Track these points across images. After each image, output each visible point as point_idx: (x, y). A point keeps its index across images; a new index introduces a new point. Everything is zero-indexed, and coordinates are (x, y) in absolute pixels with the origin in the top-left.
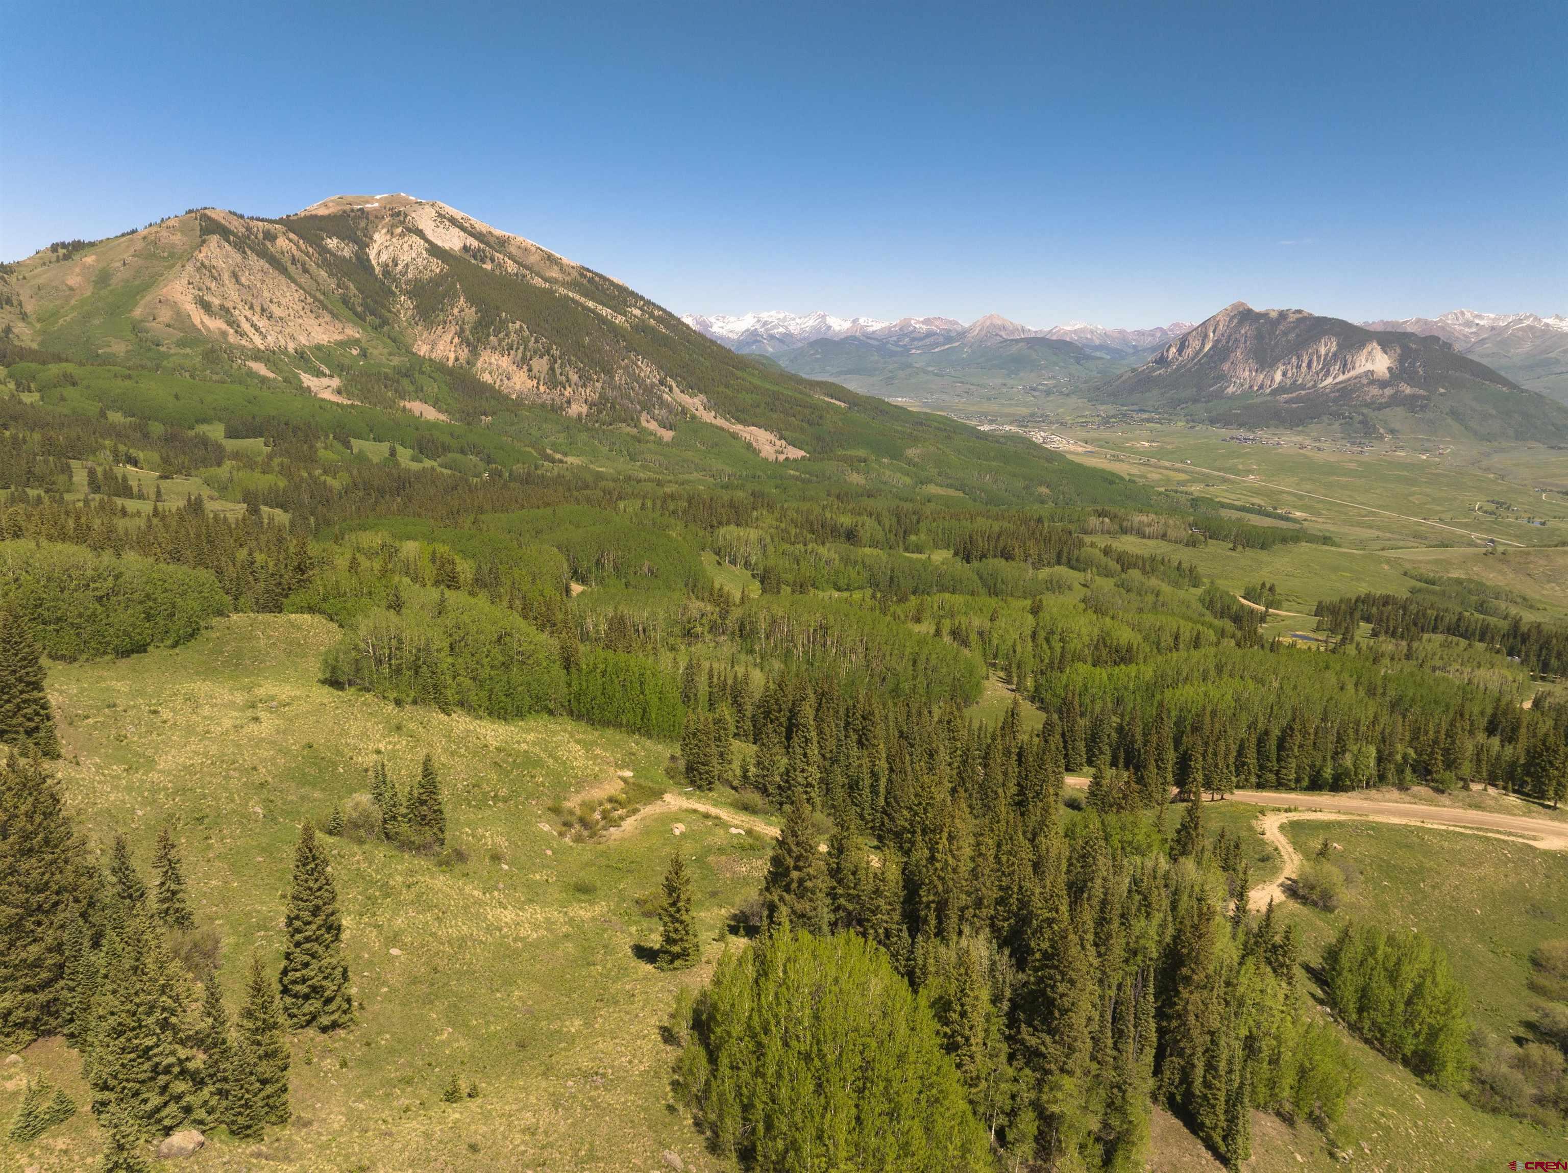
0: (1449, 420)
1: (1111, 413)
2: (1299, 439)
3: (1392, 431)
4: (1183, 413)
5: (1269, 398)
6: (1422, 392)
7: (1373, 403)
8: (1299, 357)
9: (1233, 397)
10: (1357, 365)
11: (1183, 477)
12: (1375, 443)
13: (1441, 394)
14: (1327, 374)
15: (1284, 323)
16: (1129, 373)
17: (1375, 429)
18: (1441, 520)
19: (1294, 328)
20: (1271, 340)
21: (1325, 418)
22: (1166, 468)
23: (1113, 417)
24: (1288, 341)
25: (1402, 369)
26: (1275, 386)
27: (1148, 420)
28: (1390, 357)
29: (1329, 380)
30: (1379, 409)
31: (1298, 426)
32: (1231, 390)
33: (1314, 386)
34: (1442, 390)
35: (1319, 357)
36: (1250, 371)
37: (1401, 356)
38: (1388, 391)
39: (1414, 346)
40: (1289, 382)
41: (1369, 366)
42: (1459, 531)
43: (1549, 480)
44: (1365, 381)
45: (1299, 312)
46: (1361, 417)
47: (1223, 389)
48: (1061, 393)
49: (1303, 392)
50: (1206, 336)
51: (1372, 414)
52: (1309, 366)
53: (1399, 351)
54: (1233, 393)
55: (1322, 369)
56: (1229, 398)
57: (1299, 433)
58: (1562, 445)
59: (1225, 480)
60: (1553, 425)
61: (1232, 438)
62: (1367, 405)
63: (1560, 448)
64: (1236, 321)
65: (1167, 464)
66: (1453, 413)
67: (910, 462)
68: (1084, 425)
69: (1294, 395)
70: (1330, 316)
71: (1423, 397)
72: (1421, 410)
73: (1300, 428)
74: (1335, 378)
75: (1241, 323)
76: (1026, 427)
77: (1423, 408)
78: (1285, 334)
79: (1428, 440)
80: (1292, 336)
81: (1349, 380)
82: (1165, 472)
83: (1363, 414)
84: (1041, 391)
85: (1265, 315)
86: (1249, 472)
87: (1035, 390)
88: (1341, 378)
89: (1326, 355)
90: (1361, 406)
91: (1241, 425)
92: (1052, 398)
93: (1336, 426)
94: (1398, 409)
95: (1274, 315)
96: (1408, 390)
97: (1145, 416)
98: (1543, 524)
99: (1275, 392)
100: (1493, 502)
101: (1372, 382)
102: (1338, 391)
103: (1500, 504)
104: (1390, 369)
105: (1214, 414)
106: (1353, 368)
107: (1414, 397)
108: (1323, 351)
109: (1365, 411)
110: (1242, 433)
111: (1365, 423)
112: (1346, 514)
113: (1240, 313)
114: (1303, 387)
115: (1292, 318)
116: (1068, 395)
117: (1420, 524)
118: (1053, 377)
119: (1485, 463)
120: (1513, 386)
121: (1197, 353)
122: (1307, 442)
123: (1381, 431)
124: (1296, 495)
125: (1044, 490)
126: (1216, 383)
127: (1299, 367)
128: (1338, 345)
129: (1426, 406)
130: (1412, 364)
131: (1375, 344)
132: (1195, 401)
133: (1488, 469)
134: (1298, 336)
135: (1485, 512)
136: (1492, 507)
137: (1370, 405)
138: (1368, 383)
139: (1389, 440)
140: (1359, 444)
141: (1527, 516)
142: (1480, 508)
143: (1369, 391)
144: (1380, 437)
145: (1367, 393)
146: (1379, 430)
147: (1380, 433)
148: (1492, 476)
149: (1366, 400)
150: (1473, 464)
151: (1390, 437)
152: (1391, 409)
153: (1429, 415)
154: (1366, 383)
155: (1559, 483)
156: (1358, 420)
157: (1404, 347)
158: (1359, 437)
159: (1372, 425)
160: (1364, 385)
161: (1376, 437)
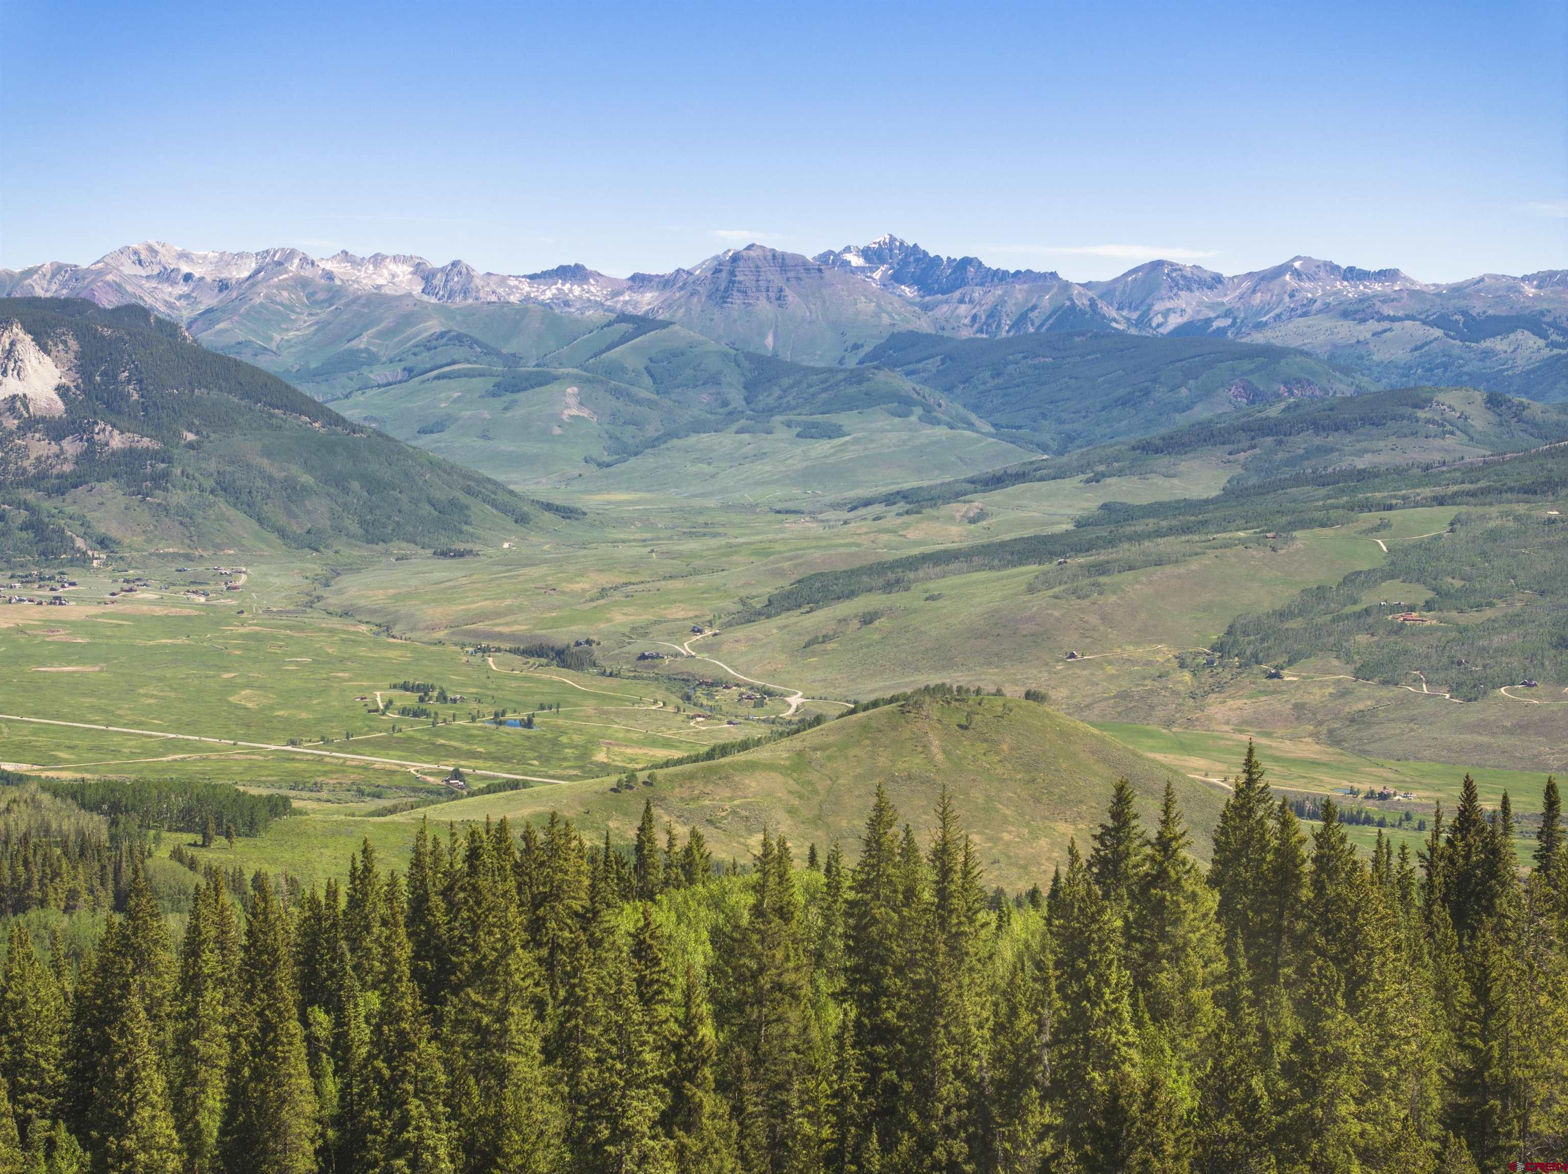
0: (222, 505)
3: (103, 543)
6: (146, 442)
7: (42, 476)
12: (73, 574)
13: (191, 446)
17: (66, 543)
18: (326, 741)
25: (89, 389)
28: (57, 362)
30: (61, 491)
34: (191, 437)
37: (80, 356)
38: (71, 447)
39: (107, 332)
41: (13, 386)
42: (381, 761)
43: (480, 626)
44: (12, 423)
46: (23, 515)
51: (48, 505)
53: (74, 345)
58: (461, 546)
60: (431, 503)
62: (28, 483)
63: (460, 554)
66: (224, 487)
71: (155, 456)
72: (157, 487)
77: (161, 480)
79: (188, 558)
83: (27, 506)
90: (20, 484)
94: (106, 486)
96: (117, 441)
98: (529, 724)
100: (405, 687)
101: (30, 424)
103: (424, 690)
104: (62, 391)
107: (131, 455)
109: (31, 496)
111: (35, 526)
112: (116, 752)
117: (290, 758)
119: (333, 600)
123: (80, 543)
129: (165, 475)
130: (110, 376)
131: (16, 329)
133: (346, 614)
135: (404, 712)
136: (411, 699)
137: (38, 480)
138: (19, 428)
139: (106, 564)
140: (42, 579)
141: (488, 710)
142: (389, 704)
143: (26, 447)
144: (83, 561)
145: (23, 452)
146: (73, 541)
147: (79, 550)
148: (363, 628)
149: (25, 471)
150: (310, 604)
151: (104, 556)
152: (88, 487)
153: (178, 498)
154: (14, 428)
155: (505, 630)
156: (19, 521)
157: (85, 335)
158: (36, 564)
159: (53, 531)
160: (11, 433)
161: (71, 561)
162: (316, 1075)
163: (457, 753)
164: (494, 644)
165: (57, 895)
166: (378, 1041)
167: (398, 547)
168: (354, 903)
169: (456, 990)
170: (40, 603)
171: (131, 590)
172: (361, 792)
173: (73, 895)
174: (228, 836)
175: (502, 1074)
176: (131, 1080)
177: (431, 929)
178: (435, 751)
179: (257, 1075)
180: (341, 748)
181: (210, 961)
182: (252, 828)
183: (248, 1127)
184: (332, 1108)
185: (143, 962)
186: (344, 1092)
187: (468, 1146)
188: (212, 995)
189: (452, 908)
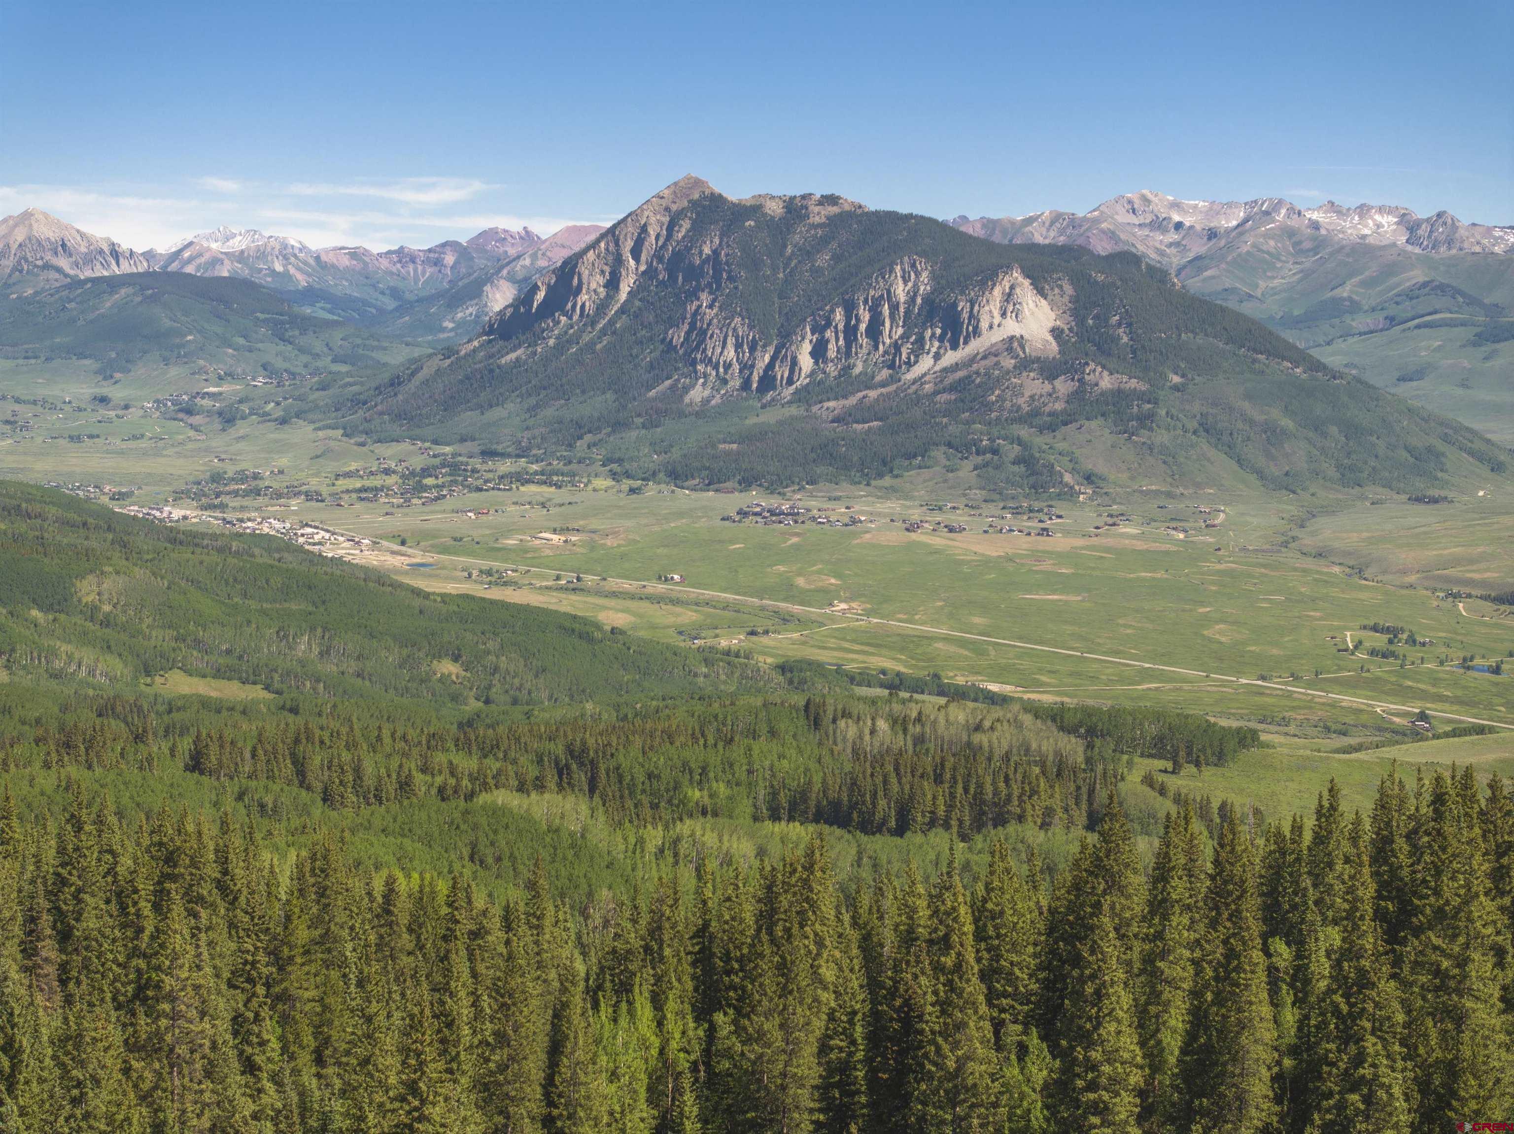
0: (1204, 446)
1: (418, 462)
2: (892, 506)
3: (1089, 478)
4: (598, 454)
5: (794, 410)
6: (1133, 383)
7: (1035, 413)
8: (850, 308)
9: (703, 412)
10: (984, 325)
11: (688, 616)
12: (1060, 508)
13: (1176, 388)
14: (919, 349)
15: (801, 228)
16: (436, 363)
17: (1055, 478)
18: (1295, 677)
19: (824, 242)
20: (775, 269)
21: (939, 454)
22: (633, 597)
23: (426, 472)
24: (816, 271)
25: (1082, 332)
26: (802, 381)
27: (522, 478)
28: (1053, 305)
29: (925, 364)
30: (1052, 428)
31: (880, 476)
32: (697, 394)
33: (893, 379)
34: (1176, 379)
35: (894, 307)
36: (738, 346)
37: (1075, 300)
38: (1063, 386)
39: (1100, 278)
40: (832, 369)
41: (1011, 327)
42: (1347, 700)
43: (1452, 572)
44: (1008, 363)
45: (831, 200)
46: (1016, 450)
47: (678, 393)
48: (265, 417)
49: (873, 394)
50: (619, 261)
51: (1040, 441)
52: (874, 332)
53: (1069, 289)
54: (706, 401)
55: (905, 337)
56: (697, 414)
57: (891, 492)
58: (1435, 493)
59: (786, 619)
60: (1406, 448)
61: (743, 514)
62: (1022, 420)
63: (1434, 501)
64: (686, 225)
65: (627, 585)
66: (1206, 428)
67: (91, 613)
68: (368, 494)
69: (853, 400)
70: (903, 209)
71: (1142, 397)
72: (1143, 426)
73: (887, 481)
74: (937, 357)
75: (698, 230)
76: (222, 507)
77: (1146, 420)
78: (807, 253)
79: (1169, 495)
80: (823, 260)
81: (972, 360)
82: (633, 605)
83: (1020, 441)
84: (209, 413)
85: (754, 210)
86: (827, 596)
87: (189, 412)
88: (950, 358)
89: (912, 300)
90: (1014, 421)
91: (746, 483)
92: (242, 428)
93: (966, 470)
94: (1094, 424)
95: (775, 209)
96: (1106, 382)
97: (506, 466)
98: (1497, 670)
99: (804, 396)
100: (1375, 629)
101: (1025, 364)
102: (952, 389)
103: (1393, 632)
104: (1056, 332)
105: (676, 454)
106: (977, 332)
107: (1119, 395)
108: (901, 292)
109: (1024, 432)
110: (756, 498)
111: (1026, 460)
112: (1094, 679)
113: (694, 204)
114: (867, 381)
115: (818, 215)
116: (283, 422)
117: (1259, 692)
118: (230, 375)
119: (1308, 541)
120: (1317, 366)
121: (602, 307)
122: (915, 514)
123: (1068, 478)
124: (962, 643)
125: (448, 668)
126: (658, 380)
127: (850, 332)
128: (934, 277)
129: (1151, 416)
130: (1102, 319)
131: (1016, 274)
132: (619, 426)
133: (1320, 555)
134: (837, 258)
135: (1373, 652)
136: (1380, 641)
137: (1030, 417)
138: (1015, 367)
139: (1091, 499)
140: (1031, 511)
141: (1457, 655)
142: (1358, 645)
143: (1021, 385)
144: (1070, 495)
145: (1017, 391)
146: (1061, 476)
147: (1067, 485)
148: (1336, 569)
149: (1019, 407)
150: (1285, 544)
151: (1090, 491)
152: (1078, 425)
153: (1162, 437)
154: (1011, 367)
155: (1476, 576)
156: (1012, 456)
157: (1079, 279)
158: (1027, 496)
159: (1044, 466)
160: (1008, 372)
161: (1059, 495)
162: (1275, 1004)
163: (1424, 696)
164: (1464, 590)
165: (1034, 810)
166: (1338, 977)
167: (1373, 491)
168: (1320, 839)
169: (1417, 932)
170: (1029, 534)
171: (1114, 524)
172: (1328, 729)
173: (1049, 812)
174: (1198, 764)
175: (1459, 1018)
176: (1099, 994)
177: (1394, 871)
178: (1402, 693)
179: (1219, 1001)
180: (1310, 685)
181: (1178, 887)
182: (1220, 758)
183: (1208, 1049)
184: (1291, 1036)
185: (1114, 884)
186: (1302, 1023)
187: (1423, 1085)
188: (1179, 919)
189: (1416, 851)
